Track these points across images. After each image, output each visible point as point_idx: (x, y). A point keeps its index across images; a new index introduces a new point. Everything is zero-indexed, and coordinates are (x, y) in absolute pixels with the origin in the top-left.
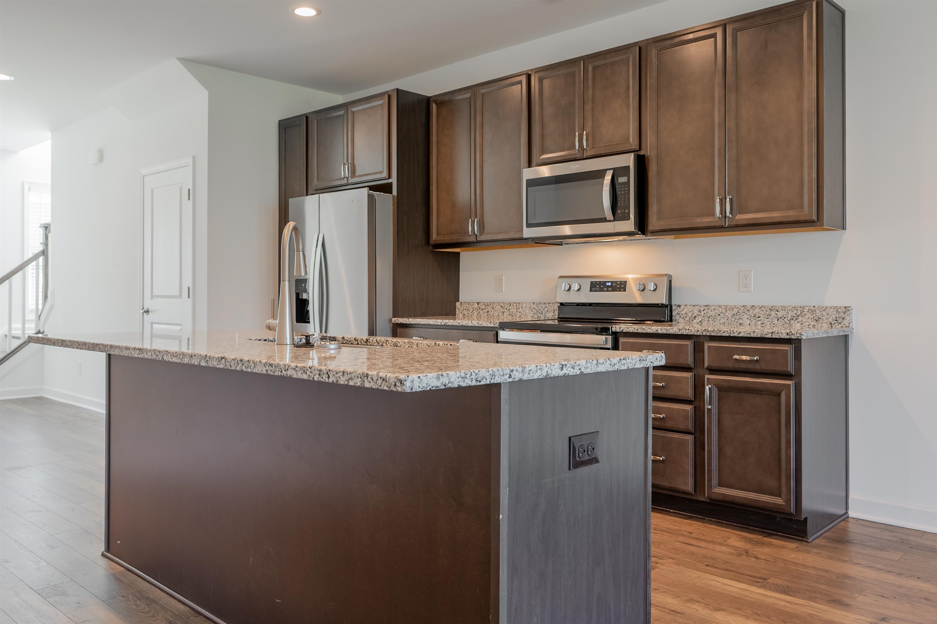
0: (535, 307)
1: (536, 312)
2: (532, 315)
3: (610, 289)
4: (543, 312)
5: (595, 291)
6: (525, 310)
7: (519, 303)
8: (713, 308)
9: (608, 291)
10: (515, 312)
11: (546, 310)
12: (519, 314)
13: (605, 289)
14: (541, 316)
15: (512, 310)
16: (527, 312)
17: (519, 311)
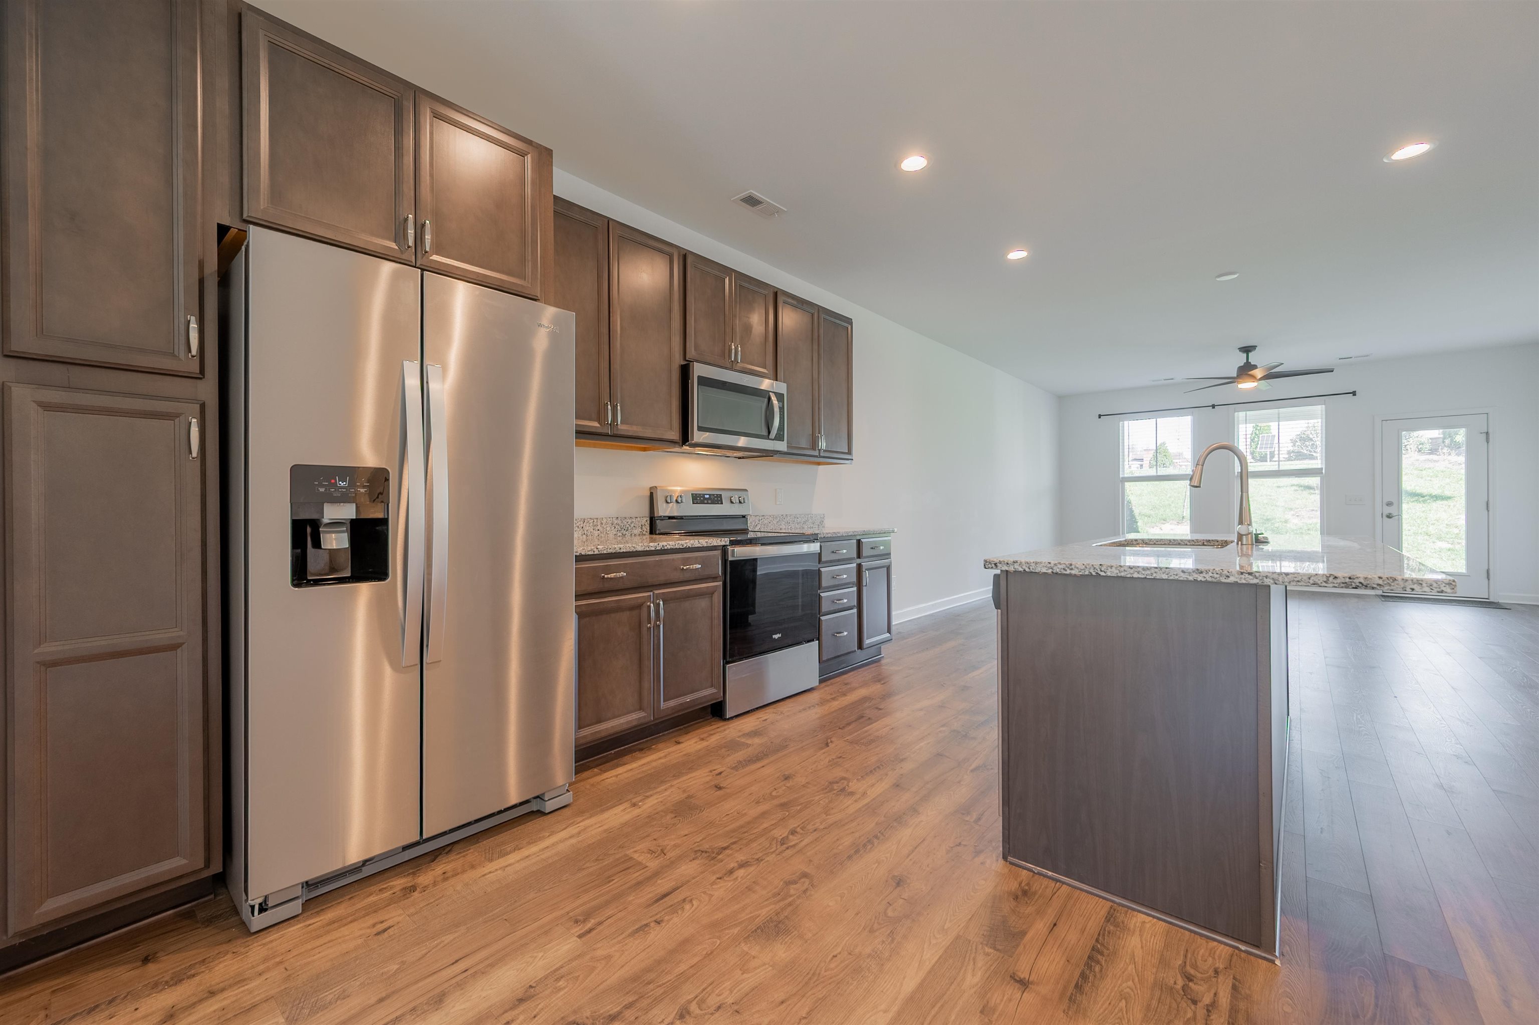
0: (619, 522)
1: (620, 529)
2: (615, 533)
3: (710, 502)
4: (629, 528)
5: (697, 503)
6: (605, 527)
7: (597, 519)
8: (767, 517)
9: (708, 503)
10: (592, 530)
11: (632, 525)
12: (596, 533)
13: (706, 502)
14: (627, 533)
15: (587, 528)
16: (608, 529)
17: (597, 529)
